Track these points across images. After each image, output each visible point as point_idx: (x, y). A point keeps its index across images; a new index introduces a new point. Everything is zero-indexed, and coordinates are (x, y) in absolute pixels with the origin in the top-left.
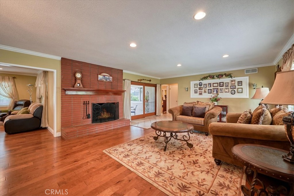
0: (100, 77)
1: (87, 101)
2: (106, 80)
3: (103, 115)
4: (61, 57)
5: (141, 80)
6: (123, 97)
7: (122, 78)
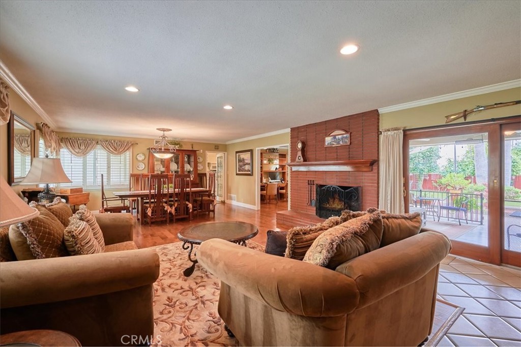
0: (328, 140)
1: (312, 179)
2: (338, 143)
3: (332, 203)
4: (286, 127)
5: (465, 114)
6: (376, 175)
7: (378, 129)
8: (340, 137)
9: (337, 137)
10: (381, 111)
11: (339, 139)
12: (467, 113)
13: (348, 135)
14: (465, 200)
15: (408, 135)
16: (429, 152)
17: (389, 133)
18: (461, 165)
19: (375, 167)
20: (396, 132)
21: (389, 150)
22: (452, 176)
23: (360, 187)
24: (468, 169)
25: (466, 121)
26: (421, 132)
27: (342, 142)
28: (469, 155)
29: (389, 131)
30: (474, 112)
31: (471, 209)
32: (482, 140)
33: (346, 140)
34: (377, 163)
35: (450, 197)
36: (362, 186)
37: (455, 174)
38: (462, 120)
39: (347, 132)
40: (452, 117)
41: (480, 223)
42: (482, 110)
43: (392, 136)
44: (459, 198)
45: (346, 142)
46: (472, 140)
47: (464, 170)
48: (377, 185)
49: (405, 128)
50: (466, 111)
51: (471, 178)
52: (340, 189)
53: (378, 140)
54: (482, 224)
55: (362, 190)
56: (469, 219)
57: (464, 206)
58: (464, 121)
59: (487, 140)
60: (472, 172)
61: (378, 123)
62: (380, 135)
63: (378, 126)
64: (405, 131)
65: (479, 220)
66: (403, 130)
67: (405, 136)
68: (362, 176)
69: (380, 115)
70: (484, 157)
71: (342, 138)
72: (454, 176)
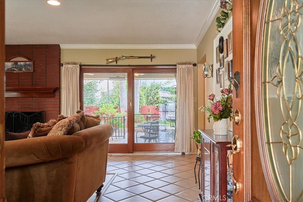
0: (8, 65)
2: (20, 69)
5: (117, 60)
6: (59, 100)
7: (60, 61)
8: (22, 63)
9: (19, 63)
10: (62, 46)
11: (21, 66)
12: (117, 59)
13: (31, 63)
14: (115, 122)
15: (83, 69)
16: (89, 86)
17: (69, 66)
18: (111, 98)
19: (57, 94)
20: (74, 65)
21: (69, 80)
22: (106, 106)
23: (44, 111)
24: (116, 101)
25: (118, 64)
26: (91, 68)
27: (25, 69)
28: (116, 90)
29: (69, 64)
30: (121, 59)
31: (119, 128)
32: (124, 78)
33: (29, 68)
34: (59, 90)
35: (106, 120)
36: (45, 111)
37: (108, 104)
38: (114, 63)
39: (30, 60)
40: (110, 60)
41: (123, 137)
42: (124, 59)
43: (72, 69)
44: (112, 121)
45: (29, 70)
46: (119, 77)
47: (113, 102)
48: (59, 109)
49: (80, 63)
50: (117, 58)
51: (118, 108)
52: (23, 114)
53: (60, 70)
54: (124, 138)
55: (45, 114)
56: (117, 135)
57: (115, 126)
58: (116, 64)
59: (127, 79)
60: (118, 103)
61: (60, 56)
62: (61, 67)
63: (60, 59)
64: (81, 66)
65: (123, 135)
66: (80, 65)
67: (81, 69)
68: (46, 102)
69: (61, 50)
70: (125, 92)
71: (25, 65)
72: (107, 106)
